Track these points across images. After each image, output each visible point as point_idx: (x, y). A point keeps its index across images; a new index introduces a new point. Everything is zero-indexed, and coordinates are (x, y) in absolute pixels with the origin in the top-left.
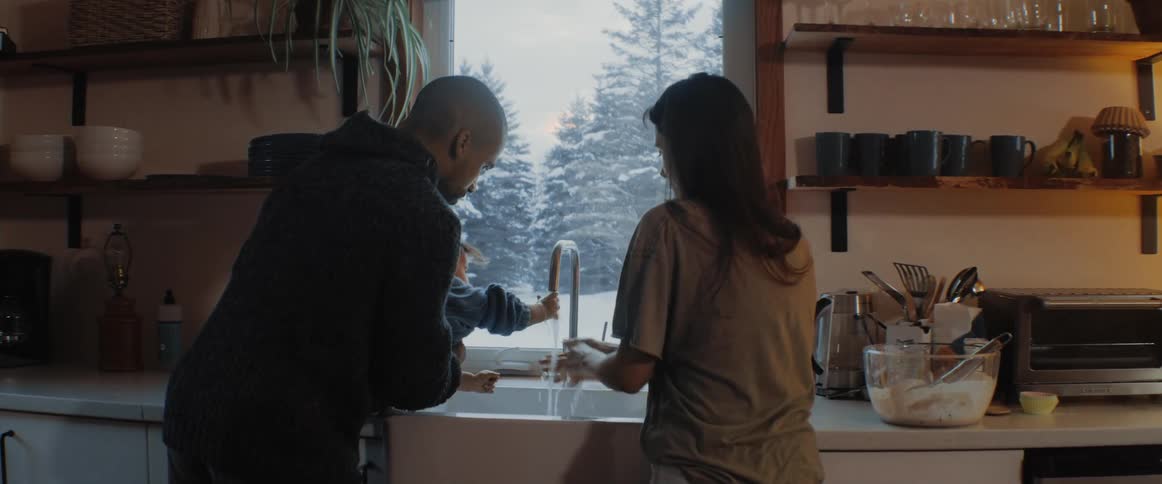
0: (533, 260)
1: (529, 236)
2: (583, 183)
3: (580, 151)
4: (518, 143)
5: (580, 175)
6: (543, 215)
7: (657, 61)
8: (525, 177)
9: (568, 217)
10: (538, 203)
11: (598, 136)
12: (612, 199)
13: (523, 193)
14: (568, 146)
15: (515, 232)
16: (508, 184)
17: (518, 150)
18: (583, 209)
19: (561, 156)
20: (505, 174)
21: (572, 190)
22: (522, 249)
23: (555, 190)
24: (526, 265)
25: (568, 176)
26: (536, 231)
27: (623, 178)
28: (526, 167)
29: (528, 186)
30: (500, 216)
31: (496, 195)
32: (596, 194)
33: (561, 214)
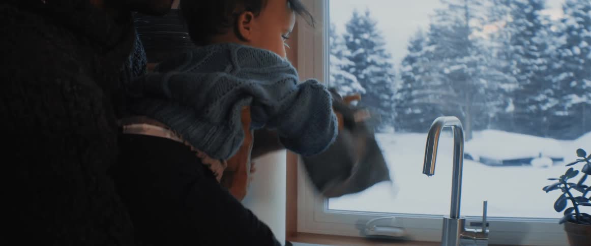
0: (395, 115)
1: (392, 102)
2: (423, 74)
3: (421, 56)
4: (386, 53)
5: (421, 70)
6: (400, 91)
7: (466, 8)
8: (390, 71)
9: (415, 93)
10: (398, 85)
11: (432, 48)
12: (439, 83)
13: (389, 80)
14: (413, 55)
15: (384, 100)
16: (380, 74)
17: (386, 57)
18: (422, 88)
19: (410, 60)
20: (378, 70)
21: (417, 78)
22: (388, 109)
23: (407, 79)
24: (390, 117)
25: (415, 71)
26: (396, 100)
27: (447, 71)
28: (390, 66)
29: (391, 76)
30: (376, 92)
31: (373, 80)
32: (430, 80)
33: (410, 90)
